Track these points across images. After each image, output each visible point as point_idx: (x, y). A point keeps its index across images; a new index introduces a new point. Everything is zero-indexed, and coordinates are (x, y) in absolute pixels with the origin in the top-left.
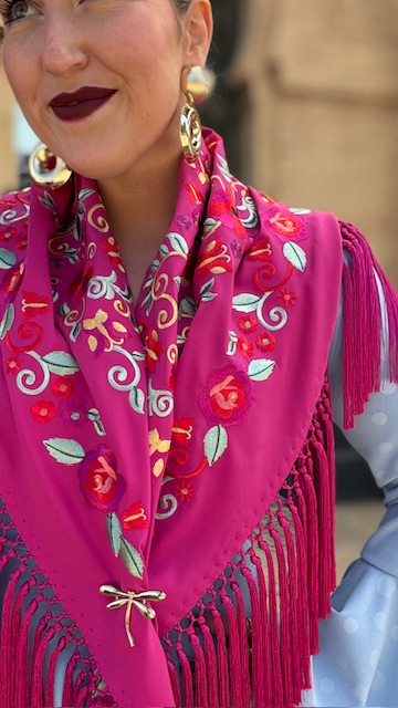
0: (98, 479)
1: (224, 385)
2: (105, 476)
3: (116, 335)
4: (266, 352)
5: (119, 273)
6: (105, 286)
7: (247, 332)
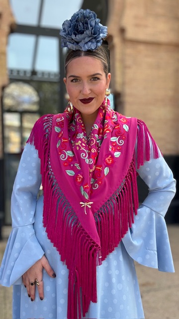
0: (78, 179)
1: (109, 158)
2: (80, 178)
3: (83, 146)
4: (118, 150)
5: (84, 133)
6: (81, 136)
7: (114, 146)
